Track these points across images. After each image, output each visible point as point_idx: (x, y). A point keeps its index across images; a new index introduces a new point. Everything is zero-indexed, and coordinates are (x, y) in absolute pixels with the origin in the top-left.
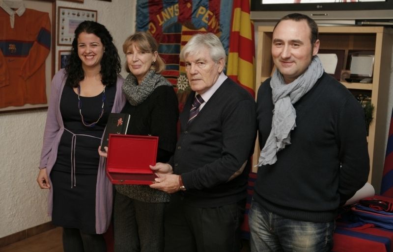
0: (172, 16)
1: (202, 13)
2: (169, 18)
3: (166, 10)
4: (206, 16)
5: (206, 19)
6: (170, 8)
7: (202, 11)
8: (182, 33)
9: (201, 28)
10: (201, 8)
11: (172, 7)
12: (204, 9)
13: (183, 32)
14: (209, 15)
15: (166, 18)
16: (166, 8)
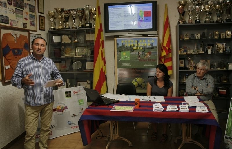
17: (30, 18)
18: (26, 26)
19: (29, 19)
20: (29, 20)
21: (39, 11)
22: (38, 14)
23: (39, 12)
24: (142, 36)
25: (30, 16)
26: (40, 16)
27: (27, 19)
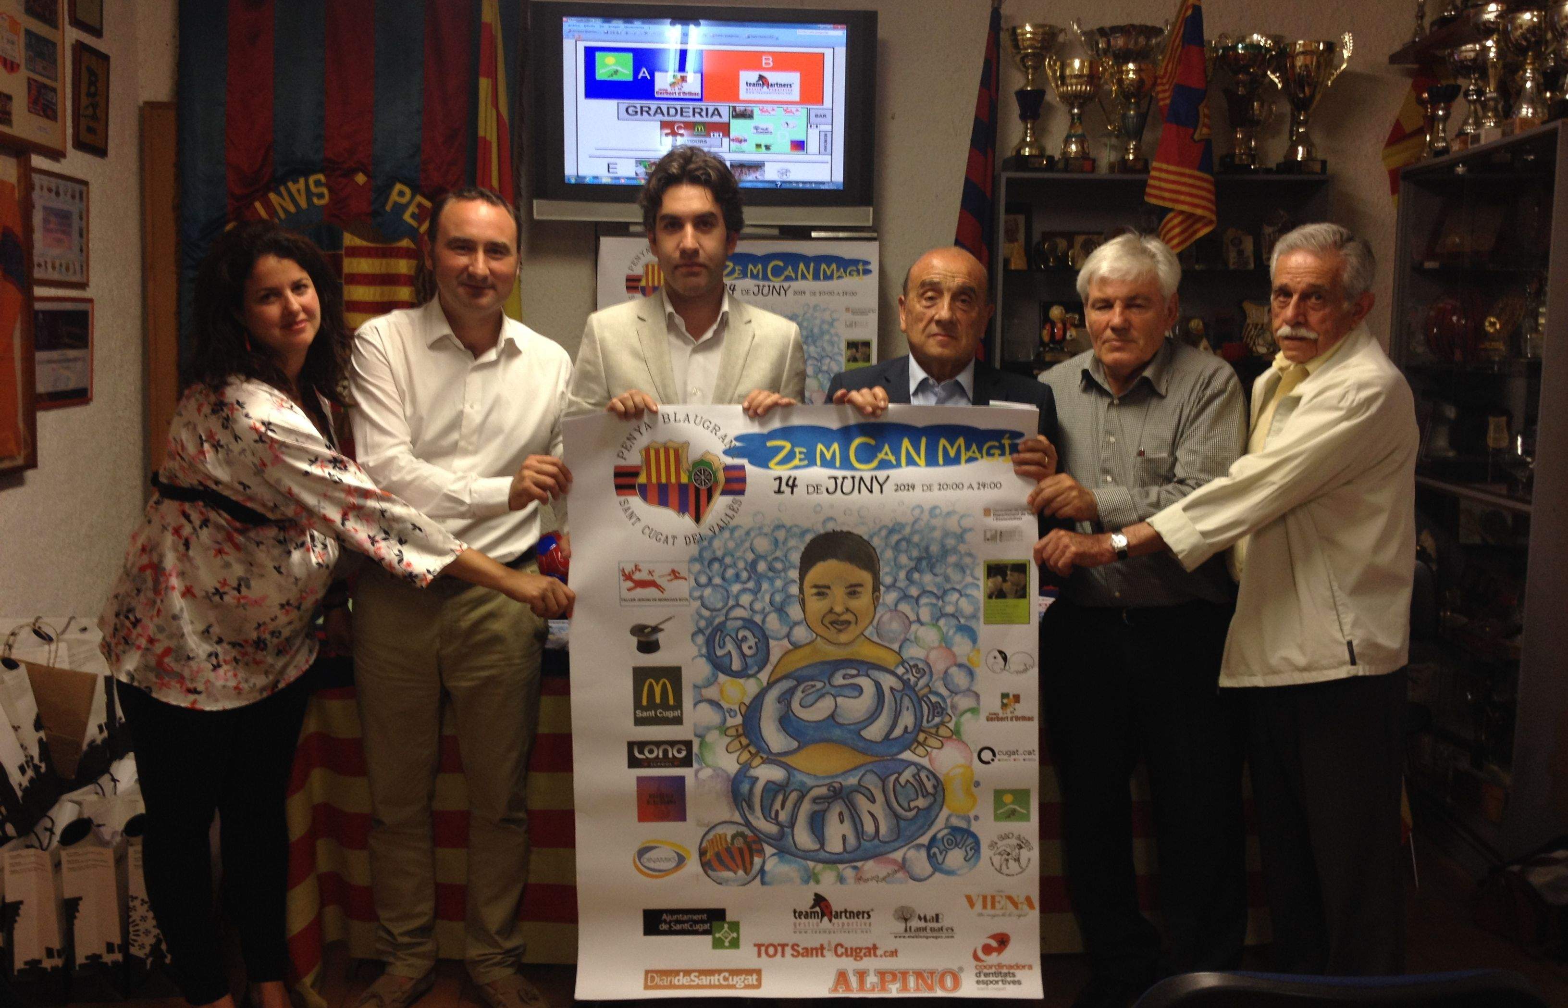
0: (303, 204)
1: (404, 200)
2: (292, 209)
3: (282, 189)
4: (412, 209)
5: (413, 216)
6: (296, 182)
7: (401, 194)
8: (343, 252)
9: (400, 238)
10: (398, 187)
11: (302, 181)
12: (408, 191)
13: (347, 248)
14: (420, 206)
15: (285, 210)
16: (285, 184)
17: (29, 60)
18: (9, 114)
19: (23, 61)
20: (23, 73)
21: (80, 16)
22: (72, 35)
23: (77, 23)
24: (776, 232)
25: (29, 46)
26: (80, 48)
27: (12, 63)
